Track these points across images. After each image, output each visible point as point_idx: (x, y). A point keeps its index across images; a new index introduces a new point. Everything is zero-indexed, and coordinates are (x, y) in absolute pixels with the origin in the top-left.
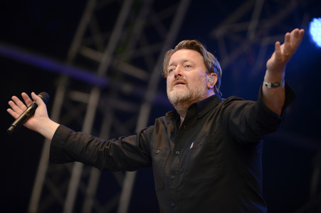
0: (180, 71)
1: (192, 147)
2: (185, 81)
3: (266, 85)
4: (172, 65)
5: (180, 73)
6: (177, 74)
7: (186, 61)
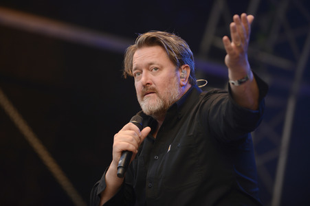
0: (147, 79)
1: (169, 150)
2: (154, 89)
3: (233, 84)
4: (136, 69)
5: (148, 82)
6: (145, 84)
7: (151, 64)
